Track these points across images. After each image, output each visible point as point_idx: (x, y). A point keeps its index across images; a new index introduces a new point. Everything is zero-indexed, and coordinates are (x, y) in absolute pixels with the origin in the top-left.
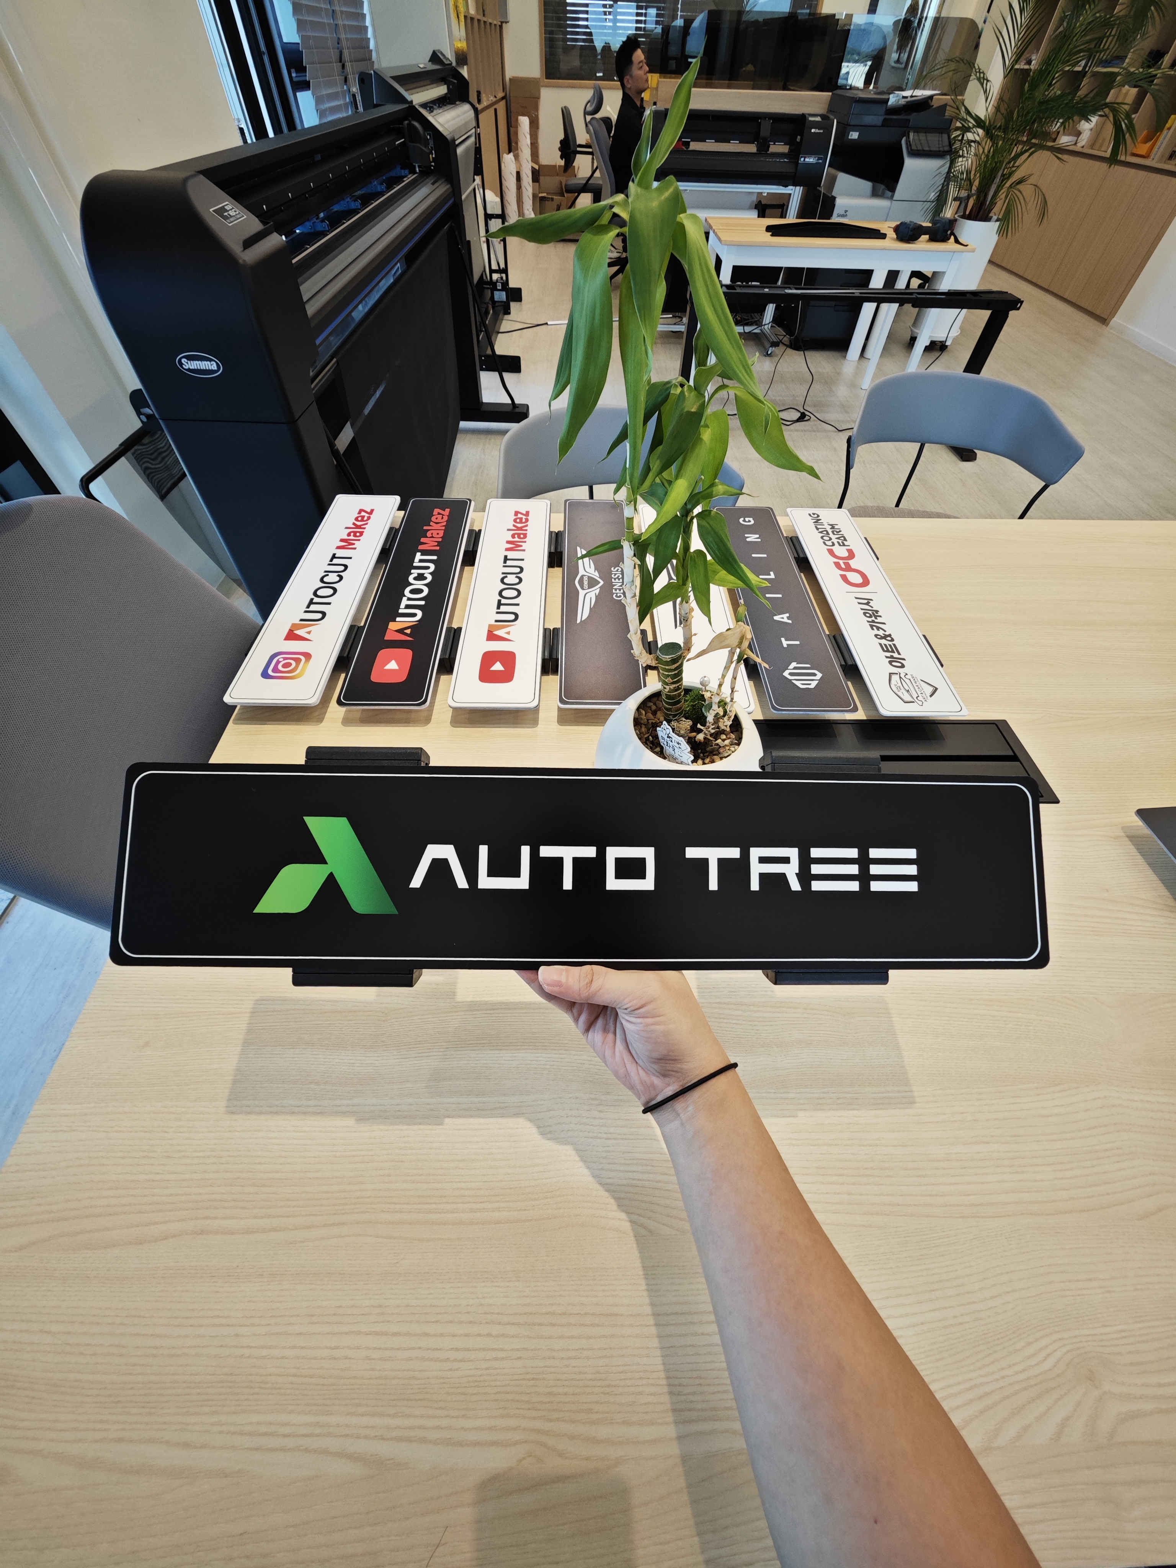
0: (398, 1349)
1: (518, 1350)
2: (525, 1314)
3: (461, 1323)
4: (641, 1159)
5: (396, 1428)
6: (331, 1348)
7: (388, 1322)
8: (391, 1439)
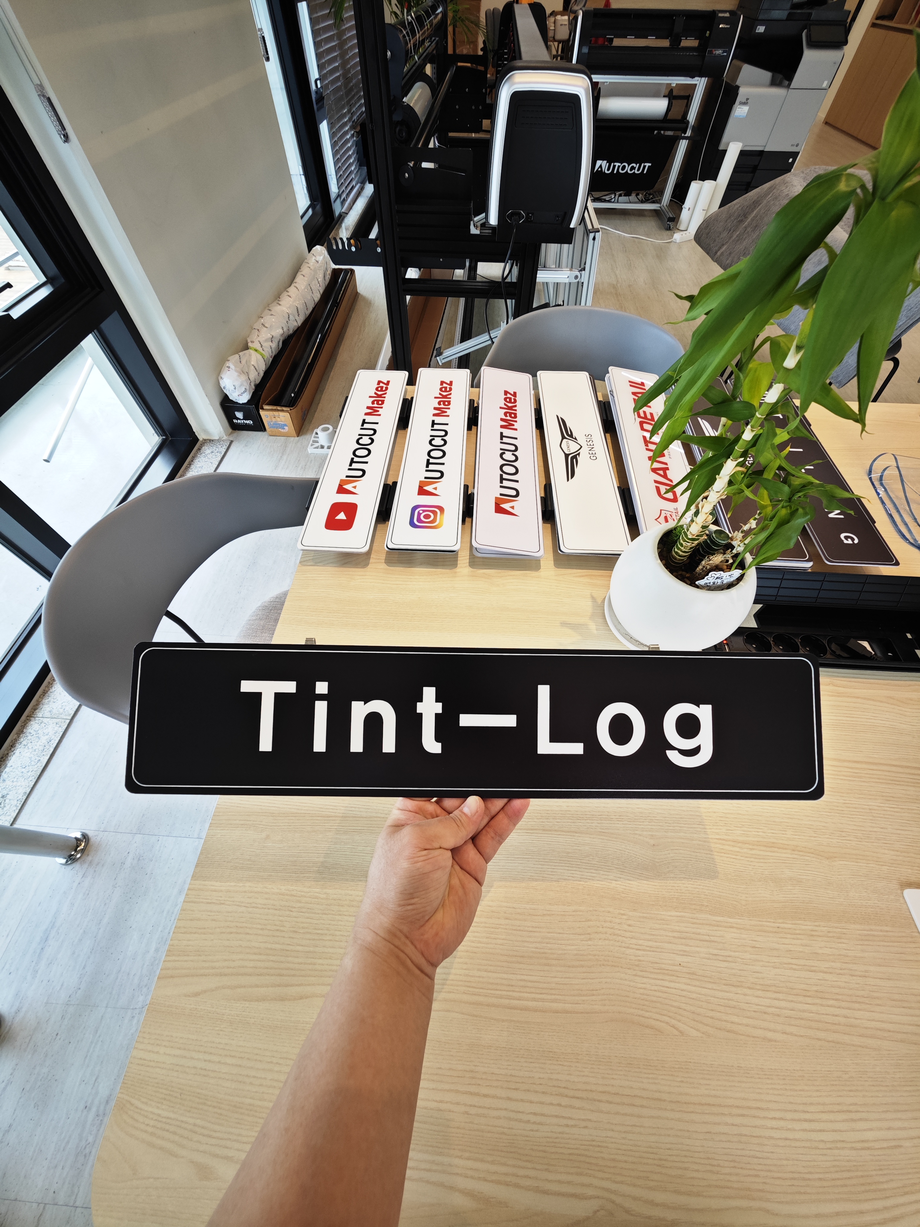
0: (489, 1108)
1: (583, 1120)
2: (586, 1090)
3: (536, 1092)
4: (667, 970)
5: (494, 1173)
6: (436, 1101)
7: (479, 1085)
8: (492, 1181)
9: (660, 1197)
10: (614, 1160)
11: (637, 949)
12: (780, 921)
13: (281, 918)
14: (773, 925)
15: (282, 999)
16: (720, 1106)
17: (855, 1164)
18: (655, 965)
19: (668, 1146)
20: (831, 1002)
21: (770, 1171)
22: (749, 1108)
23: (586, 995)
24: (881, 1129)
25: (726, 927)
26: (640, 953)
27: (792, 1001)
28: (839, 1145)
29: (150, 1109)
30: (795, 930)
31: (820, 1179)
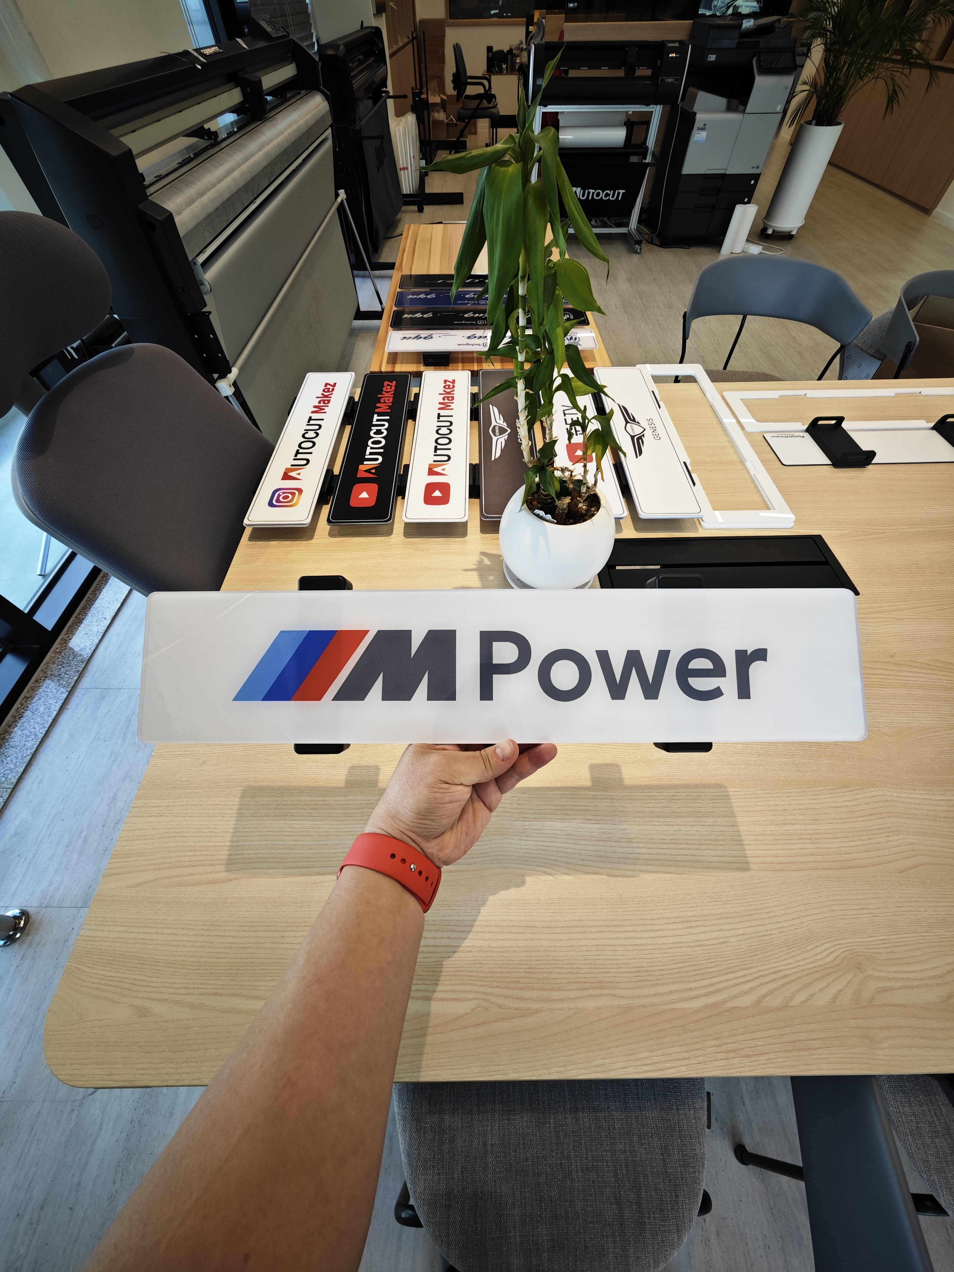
9: (526, 994)
10: (491, 972)
11: (524, 821)
12: (647, 791)
13: (214, 823)
14: (640, 794)
15: (214, 882)
16: (584, 926)
17: (689, 957)
18: (538, 831)
19: (538, 958)
20: (683, 846)
21: (619, 968)
22: (608, 926)
23: (478, 858)
24: (713, 931)
25: (601, 799)
26: (526, 823)
27: (651, 848)
28: (677, 945)
29: (95, 971)
30: (659, 796)
31: (660, 970)
